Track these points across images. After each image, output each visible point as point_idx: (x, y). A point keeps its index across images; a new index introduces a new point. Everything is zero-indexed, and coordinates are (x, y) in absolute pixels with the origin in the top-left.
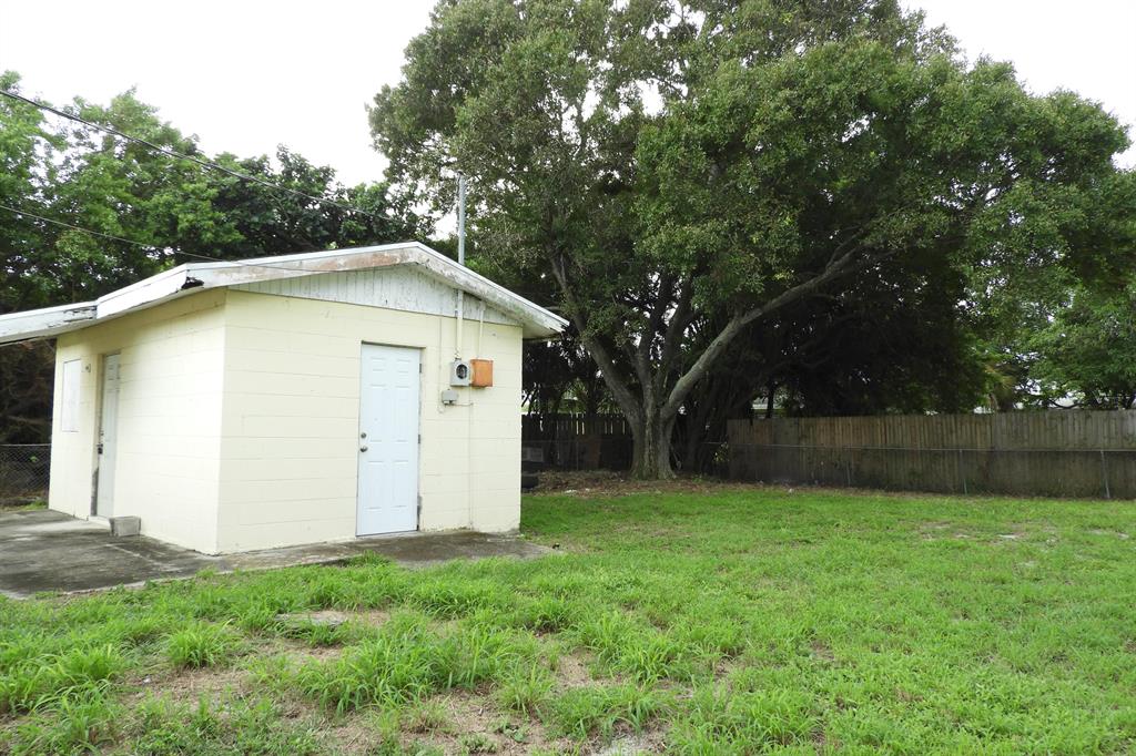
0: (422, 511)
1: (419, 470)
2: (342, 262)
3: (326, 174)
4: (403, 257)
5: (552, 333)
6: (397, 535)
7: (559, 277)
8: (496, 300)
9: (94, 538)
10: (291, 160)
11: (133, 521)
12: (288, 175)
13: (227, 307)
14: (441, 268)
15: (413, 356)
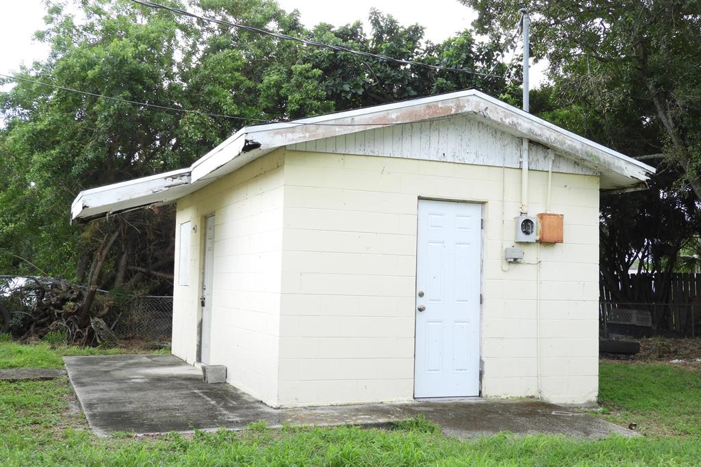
0: (484, 376)
1: (481, 331)
2: (394, 116)
3: (416, 32)
4: (458, 107)
5: (635, 181)
6: (457, 400)
7: (664, 121)
8: (565, 147)
9: (188, 382)
10: (382, 24)
11: (221, 370)
12: (378, 38)
13: (285, 166)
14: (502, 115)
15: (475, 212)
